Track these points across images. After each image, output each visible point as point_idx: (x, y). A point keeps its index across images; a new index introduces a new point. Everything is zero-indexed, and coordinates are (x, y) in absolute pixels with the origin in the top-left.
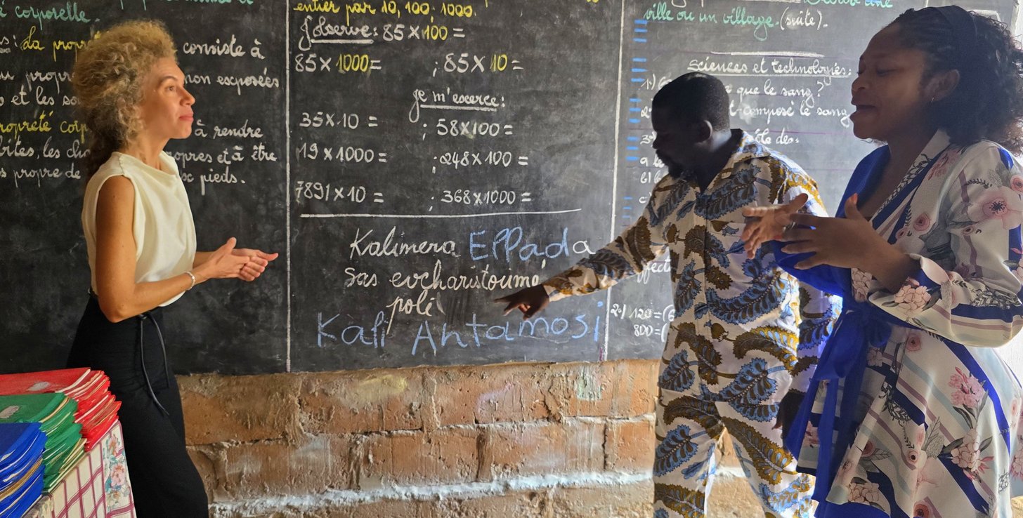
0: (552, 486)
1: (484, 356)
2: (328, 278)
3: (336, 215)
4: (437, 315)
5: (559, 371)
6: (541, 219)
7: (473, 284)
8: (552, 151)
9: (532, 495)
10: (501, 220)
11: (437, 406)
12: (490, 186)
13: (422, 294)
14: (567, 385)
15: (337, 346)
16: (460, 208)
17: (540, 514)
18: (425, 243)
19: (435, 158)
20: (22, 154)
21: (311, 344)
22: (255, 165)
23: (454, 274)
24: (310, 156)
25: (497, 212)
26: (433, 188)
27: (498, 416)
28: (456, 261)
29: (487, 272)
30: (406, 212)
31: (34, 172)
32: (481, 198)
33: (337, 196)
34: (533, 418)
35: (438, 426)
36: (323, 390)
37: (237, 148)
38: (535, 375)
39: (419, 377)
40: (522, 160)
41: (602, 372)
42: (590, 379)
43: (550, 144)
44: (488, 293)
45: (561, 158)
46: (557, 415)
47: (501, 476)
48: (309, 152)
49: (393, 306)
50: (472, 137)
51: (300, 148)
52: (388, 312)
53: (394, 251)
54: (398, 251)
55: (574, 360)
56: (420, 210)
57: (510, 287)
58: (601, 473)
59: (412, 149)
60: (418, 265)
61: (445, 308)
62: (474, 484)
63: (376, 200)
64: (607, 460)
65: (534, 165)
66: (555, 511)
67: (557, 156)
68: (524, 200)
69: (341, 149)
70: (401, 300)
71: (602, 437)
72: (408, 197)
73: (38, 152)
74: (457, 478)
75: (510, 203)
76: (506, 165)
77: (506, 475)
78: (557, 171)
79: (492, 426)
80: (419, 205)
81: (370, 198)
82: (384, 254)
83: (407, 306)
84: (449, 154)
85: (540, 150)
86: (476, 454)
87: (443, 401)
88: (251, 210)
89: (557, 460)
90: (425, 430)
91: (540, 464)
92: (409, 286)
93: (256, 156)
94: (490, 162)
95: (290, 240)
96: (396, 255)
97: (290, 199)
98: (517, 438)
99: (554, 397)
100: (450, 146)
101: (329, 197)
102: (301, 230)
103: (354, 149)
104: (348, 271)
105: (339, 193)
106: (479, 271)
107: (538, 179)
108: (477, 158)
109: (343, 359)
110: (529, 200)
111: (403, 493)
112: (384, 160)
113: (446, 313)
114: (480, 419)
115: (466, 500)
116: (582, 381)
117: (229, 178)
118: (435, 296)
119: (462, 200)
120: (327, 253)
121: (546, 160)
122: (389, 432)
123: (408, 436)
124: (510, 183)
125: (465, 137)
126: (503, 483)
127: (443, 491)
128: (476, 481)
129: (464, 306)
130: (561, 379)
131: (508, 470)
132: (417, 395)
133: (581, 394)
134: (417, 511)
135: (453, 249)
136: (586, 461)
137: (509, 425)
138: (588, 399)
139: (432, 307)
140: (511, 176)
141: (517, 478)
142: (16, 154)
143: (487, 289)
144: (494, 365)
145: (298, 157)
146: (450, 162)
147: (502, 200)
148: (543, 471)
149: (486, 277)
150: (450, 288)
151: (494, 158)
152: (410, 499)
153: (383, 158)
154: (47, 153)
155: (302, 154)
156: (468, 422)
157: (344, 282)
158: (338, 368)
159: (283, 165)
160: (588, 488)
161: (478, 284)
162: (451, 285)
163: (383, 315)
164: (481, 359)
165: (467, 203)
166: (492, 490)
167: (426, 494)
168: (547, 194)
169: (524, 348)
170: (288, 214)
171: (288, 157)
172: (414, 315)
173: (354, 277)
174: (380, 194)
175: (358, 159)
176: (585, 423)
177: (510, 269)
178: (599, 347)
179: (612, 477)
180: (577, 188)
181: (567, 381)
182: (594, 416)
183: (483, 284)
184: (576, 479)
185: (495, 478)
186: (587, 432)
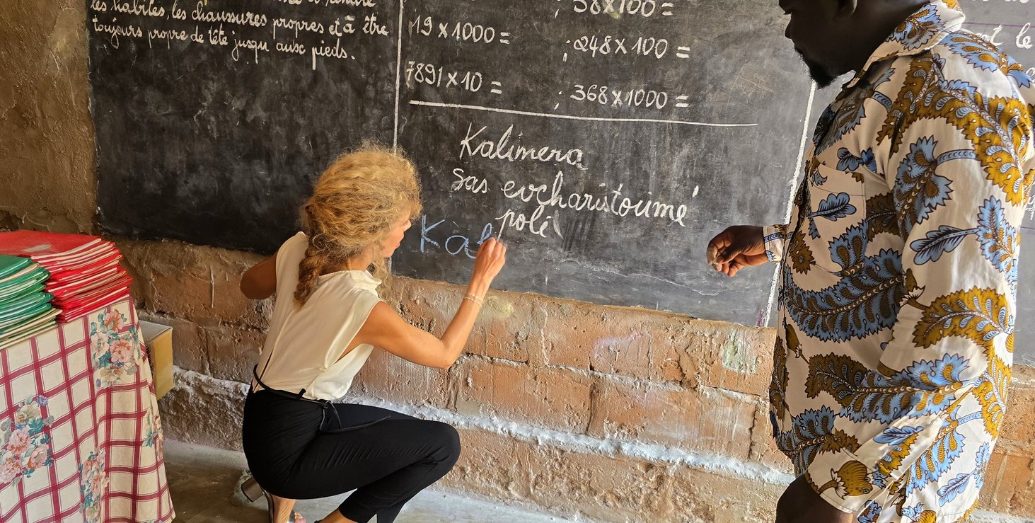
0: (674, 463)
1: (605, 295)
2: (435, 177)
3: (447, 105)
4: (552, 237)
5: (702, 328)
6: (700, 133)
7: (599, 206)
8: (725, 41)
9: (649, 466)
10: (644, 128)
11: (546, 340)
12: (634, 84)
13: (537, 210)
14: (711, 348)
15: (439, 254)
16: (594, 108)
17: (656, 489)
18: (546, 149)
19: (568, 42)
20: (155, 14)
21: (414, 247)
22: (365, 39)
23: (577, 189)
24: (423, 32)
25: (641, 118)
26: (562, 80)
27: (618, 367)
28: (582, 175)
29: (619, 194)
30: (527, 108)
31: (165, 33)
32: (622, 97)
33: (450, 82)
34: (662, 379)
35: (547, 364)
36: (425, 299)
37: (349, 18)
38: (670, 329)
39: (528, 305)
40: (681, 52)
41: (761, 340)
42: (743, 347)
43: (723, 31)
44: (618, 220)
45: (737, 52)
46: (692, 381)
47: (615, 436)
48: (423, 27)
49: (503, 220)
50: (617, 17)
51: (413, 21)
52: (497, 225)
53: (508, 155)
54: (513, 154)
55: (722, 320)
56: (543, 107)
57: (647, 216)
58: (743, 462)
59: (541, 30)
60: (536, 174)
61: (563, 232)
62: (582, 436)
63: (493, 91)
64: (753, 448)
65: (697, 59)
66: (675, 491)
67: (731, 49)
68: (678, 105)
69: (459, 24)
70: (513, 214)
71: (751, 420)
72: (531, 90)
73: (168, 12)
74: (563, 425)
75: (660, 107)
76: (659, 57)
77: (621, 435)
78: (729, 71)
79: (610, 376)
80: (543, 100)
81: (486, 88)
82: (497, 156)
83: (518, 222)
84: (586, 38)
85: (709, 39)
86: (588, 404)
87: (553, 336)
88: (360, 91)
89: (686, 434)
90: (530, 364)
91: (665, 433)
92: (522, 198)
93: (368, 29)
94: (639, 51)
95: (398, 130)
96: (511, 160)
97: (400, 82)
98: (638, 397)
99: (692, 359)
100: (588, 26)
101: (441, 82)
102: (410, 119)
103: (473, 27)
104: (457, 172)
105: (452, 78)
106: (609, 190)
107: (701, 78)
108: (621, 46)
109: (445, 270)
110: (685, 105)
111: (500, 427)
112: (506, 42)
113: (564, 237)
114: (595, 365)
115: (569, 451)
116: (731, 346)
117: (339, 53)
118: (552, 213)
119: (597, 99)
120: (436, 148)
121: (715, 53)
122: (492, 358)
123: (511, 366)
124: (663, 81)
125: (608, 16)
126: (615, 444)
127: (544, 436)
128: (586, 434)
129: (586, 232)
130: (703, 339)
131: (625, 431)
132: (525, 324)
133: (728, 361)
134: (514, 450)
135: (580, 160)
136: (726, 442)
137: (630, 381)
138: (736, 370)
139: (548, 227)
140: (664, 72)
141: (634, 443)
142: (150, 14)
143: (617, 214)
144: (618, 307)
145: (410, 32)
146: (586, 48)
147: (649, 102)
148: (669, 443)
149: (617, 199)
150: (571, 207)
151: (644, 46)
152: (506, 435)
153: (505, 38)
154: (175, 14)
155: (415, 29)
156: (581, 366)
157: (451, 183)
158: (439, 279)
159: (394, 40)
160: (721, 476)
161: (606, 206)
162: (573, 203)
163: (491, 228)
164: (601, 297)
165: (603, 103)
166: (600, 448)
167: (525, 434)
168: (712, 100)
169: (657, 294)
170: (397, 99)
171: (400, 32)
172: (525, 233)
173: (463, 181)
174: (499, 84)
175: (477, 38)
176: (729, 398)
177: (650, 193)
178: (758, 309)
179: (755, 470)
180: (755, 94)
181: (711, 343)
182: (742, 393)
183: (612, 207)
184: (708, 461)
185: (608, 436)
186: (730, 409)
